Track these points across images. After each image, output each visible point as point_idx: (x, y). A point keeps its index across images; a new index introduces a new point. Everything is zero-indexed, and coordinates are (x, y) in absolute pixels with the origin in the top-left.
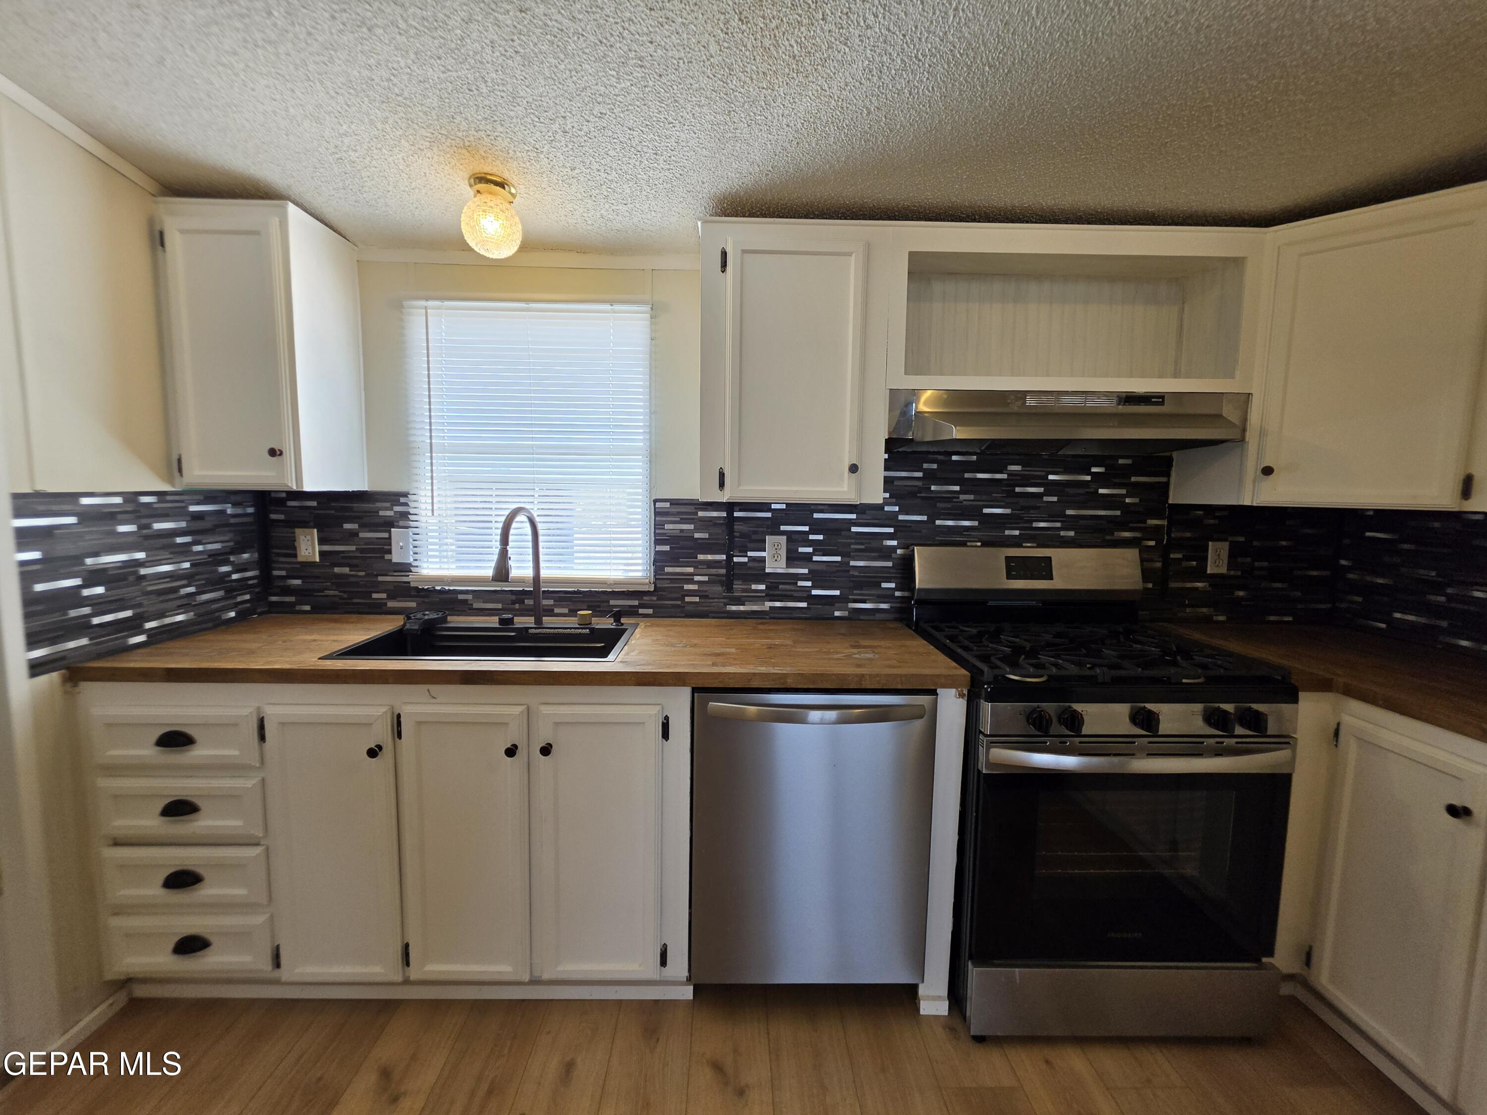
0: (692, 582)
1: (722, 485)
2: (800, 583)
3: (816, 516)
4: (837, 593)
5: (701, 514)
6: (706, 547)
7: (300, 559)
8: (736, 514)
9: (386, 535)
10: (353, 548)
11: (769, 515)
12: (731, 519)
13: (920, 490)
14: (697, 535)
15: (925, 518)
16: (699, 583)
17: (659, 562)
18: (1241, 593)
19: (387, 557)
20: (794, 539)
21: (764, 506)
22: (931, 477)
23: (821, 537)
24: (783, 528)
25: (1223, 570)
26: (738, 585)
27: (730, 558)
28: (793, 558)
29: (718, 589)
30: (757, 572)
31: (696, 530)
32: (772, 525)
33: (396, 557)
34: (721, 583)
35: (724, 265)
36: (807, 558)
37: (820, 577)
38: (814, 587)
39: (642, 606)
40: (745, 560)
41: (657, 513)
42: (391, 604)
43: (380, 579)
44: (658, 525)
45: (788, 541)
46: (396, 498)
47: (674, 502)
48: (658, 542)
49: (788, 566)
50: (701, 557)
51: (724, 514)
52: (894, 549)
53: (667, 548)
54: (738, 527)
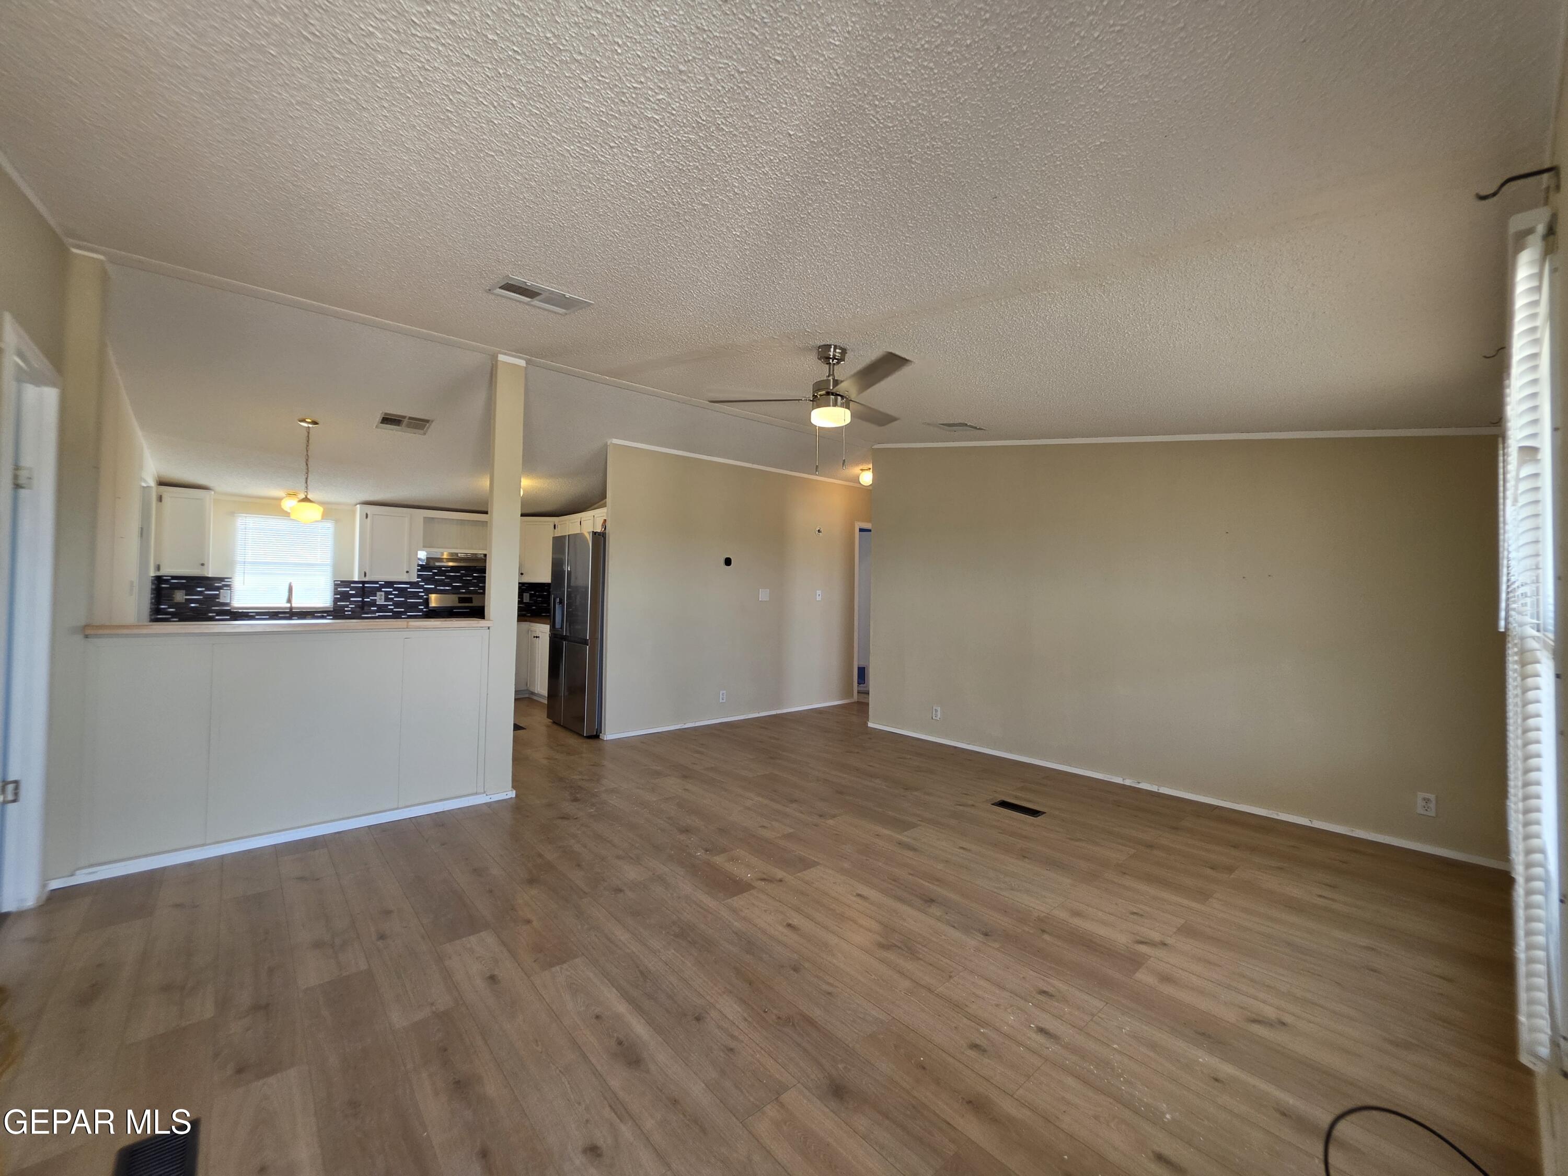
0: (348, 607)
1: (365, 575)
2: (389, 607)
3: (395, 586)
4: (403, 610)
5: (352, 585)
6: (353, 596)
7: (175, 601)
8: (366, 585)
9: (218, 593)
10: (202, 597)
11: (378, 585)
12: (363, 587)
13: (432, 578)
14: (350, 592)
15: (433, 586)
16: (351, 608)
17: (336, 601)
18: (534, 608)
19: (217, 600)
20: (387, 593)
21: (376, 582)
22: (435, 574)
23: (397, 592)
24: (383, 590)
25: (528, 601)
26: (366, 608)
27: (363, 599)
28: (387, 599)
29: (358, 609)
30: (373, 603)
31: (350, 590)
32: (379, 589)
33: (222, 600)
34: (360, 608)
35: (367, 517)
36: (392, 599)
37: (397, 605)
38: (394, 608)
39: (328, 616)
40: (369, 600)
41: (335, 585)
42: (217, 617)
43: (213, 608)
44: (335, 589)
45: (385, 594)
46: (221, 579)
47: (341, 581)
48: (335, 594)
49: (385, 602)
50: (352, 599)
51: (361, 585)
52: (423, 596)
53: (339, 596)
54: (366, 589)
